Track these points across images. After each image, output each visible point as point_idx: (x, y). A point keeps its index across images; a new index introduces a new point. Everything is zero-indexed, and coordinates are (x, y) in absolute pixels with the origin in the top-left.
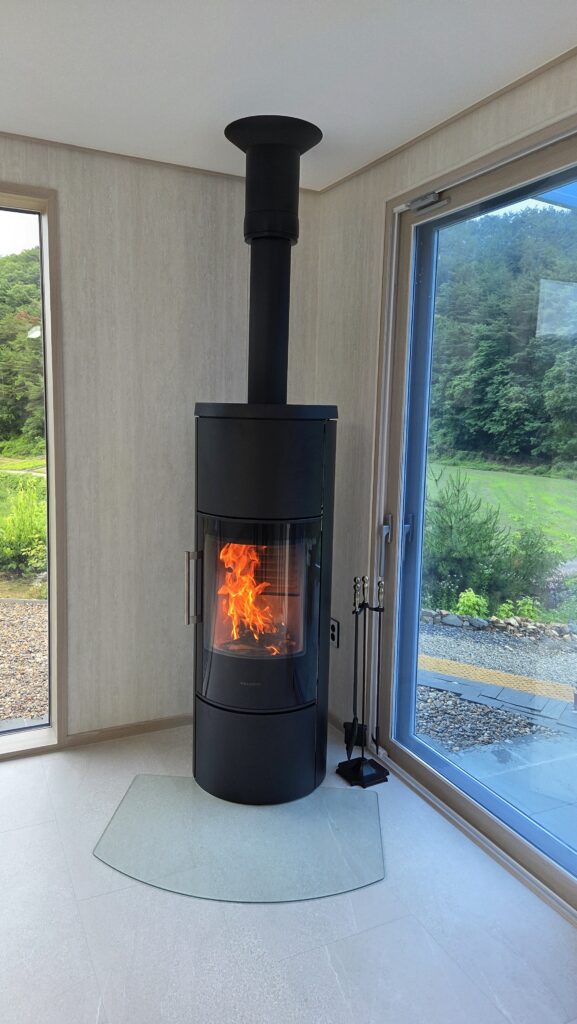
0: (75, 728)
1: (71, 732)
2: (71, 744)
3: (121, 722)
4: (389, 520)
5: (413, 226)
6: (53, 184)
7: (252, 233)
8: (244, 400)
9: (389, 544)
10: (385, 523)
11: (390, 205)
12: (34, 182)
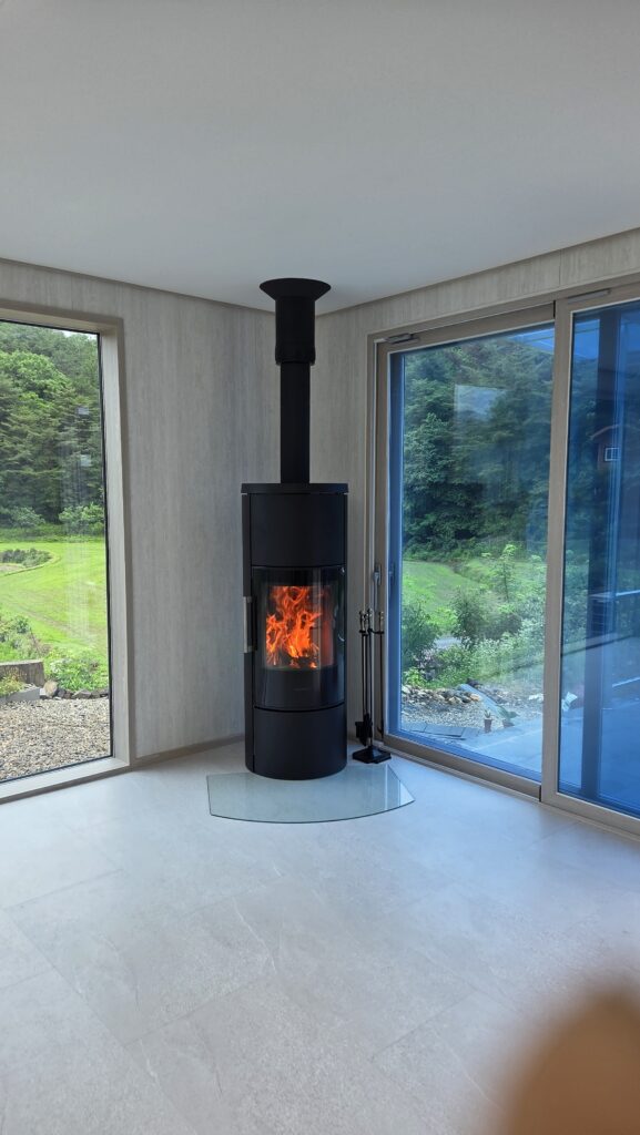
0: (141, 752)
1: (138, 756)
2: (139, 764)
3: (174, 746)
4: (378, 568)
5: (389, 354)
6: (120, 315)
7: (281, 357)
8: (279, 481)
9: (380, 587)
10: (376, 570)
11: (371, 337)
12: (106, 312)
